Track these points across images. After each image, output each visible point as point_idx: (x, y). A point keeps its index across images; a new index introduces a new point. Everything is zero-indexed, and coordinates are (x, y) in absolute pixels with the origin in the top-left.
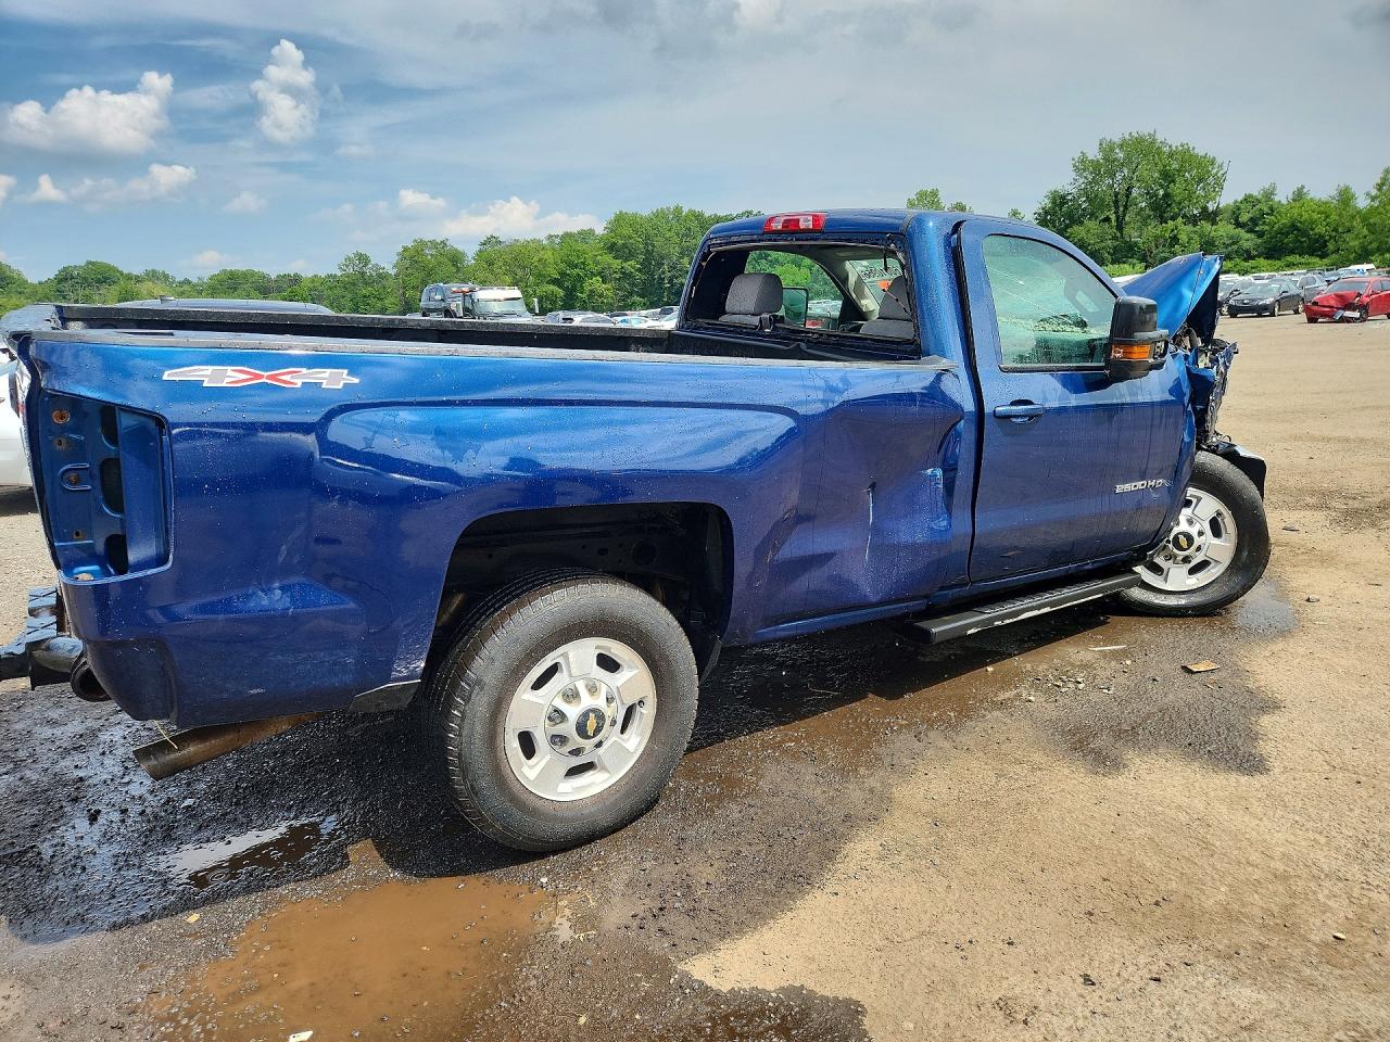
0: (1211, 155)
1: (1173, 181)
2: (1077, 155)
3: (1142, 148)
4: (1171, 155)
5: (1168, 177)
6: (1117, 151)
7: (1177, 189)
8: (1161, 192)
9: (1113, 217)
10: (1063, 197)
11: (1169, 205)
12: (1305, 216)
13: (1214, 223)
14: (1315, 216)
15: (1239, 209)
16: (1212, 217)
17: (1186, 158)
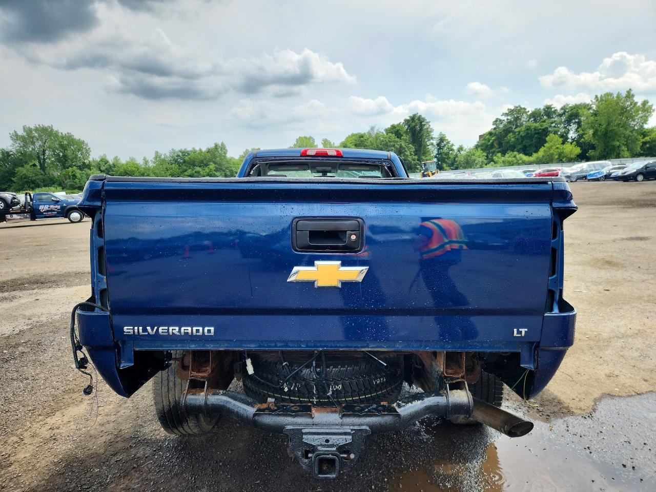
0: (82, 139)
1: (66, 150)
2: (12, 132)
3: (46, 132)
4: (63, 138)
5: (63, 148)
6: (34, 132)
7: (69, 153)
8: (61, 154)
9: (37, 164)
10: (8, 153)
11: (67, 161)
12: (130, 169)
13: (90, 169)
14: (134, 169)
15: (99, 164)
16: (88, 166)
17: (71, 140)
